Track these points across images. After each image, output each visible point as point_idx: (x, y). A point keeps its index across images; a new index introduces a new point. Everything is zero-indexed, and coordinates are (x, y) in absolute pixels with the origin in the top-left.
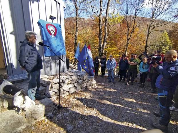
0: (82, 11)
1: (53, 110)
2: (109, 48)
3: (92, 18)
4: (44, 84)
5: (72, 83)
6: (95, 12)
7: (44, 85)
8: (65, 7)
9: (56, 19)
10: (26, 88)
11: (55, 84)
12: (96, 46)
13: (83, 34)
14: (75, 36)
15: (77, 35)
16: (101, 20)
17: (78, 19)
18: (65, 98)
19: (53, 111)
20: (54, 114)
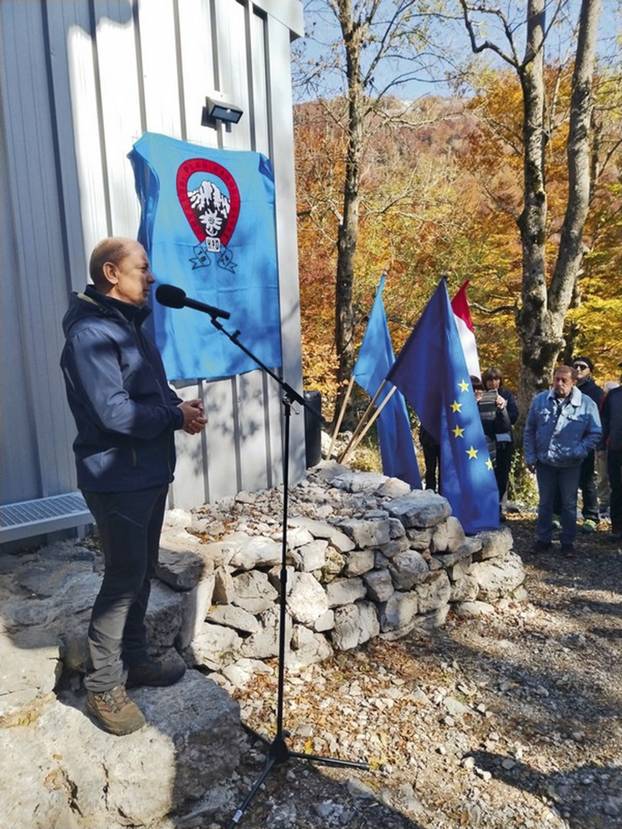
0: (390, 52)
1: (236, 769)
2: (600, 303)
3: (464, 85)
4: (177, 570)
5: (353, 568)
6: (486, 45)
7: (176, 576)
8: (301, 33)
9: (245, 118)
10: (63, 591)
11: (239, 571)
12: (488, 296)
13: (395, 210)
14: (343, 232)
15: (354, 218)
16: (540, 90)
17: (360, 112)
18: (308, 678)
19: (236, 776)
20: (246, 799)
